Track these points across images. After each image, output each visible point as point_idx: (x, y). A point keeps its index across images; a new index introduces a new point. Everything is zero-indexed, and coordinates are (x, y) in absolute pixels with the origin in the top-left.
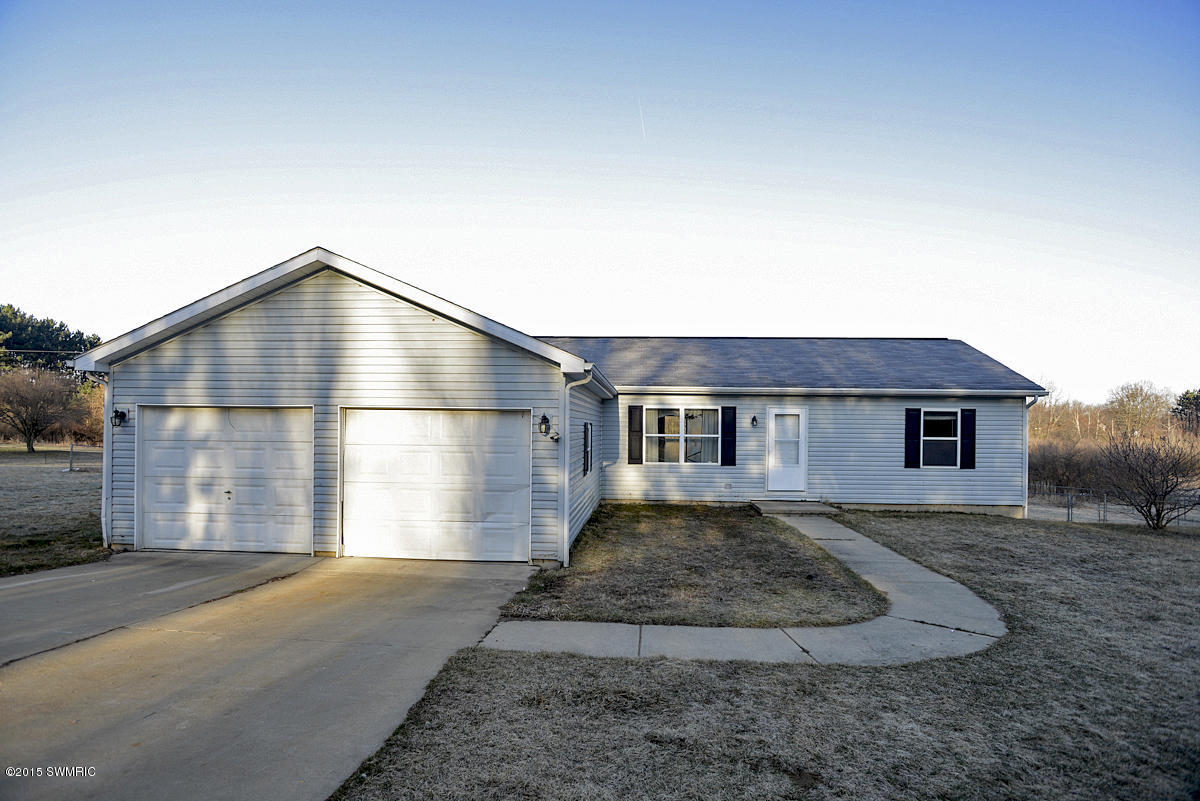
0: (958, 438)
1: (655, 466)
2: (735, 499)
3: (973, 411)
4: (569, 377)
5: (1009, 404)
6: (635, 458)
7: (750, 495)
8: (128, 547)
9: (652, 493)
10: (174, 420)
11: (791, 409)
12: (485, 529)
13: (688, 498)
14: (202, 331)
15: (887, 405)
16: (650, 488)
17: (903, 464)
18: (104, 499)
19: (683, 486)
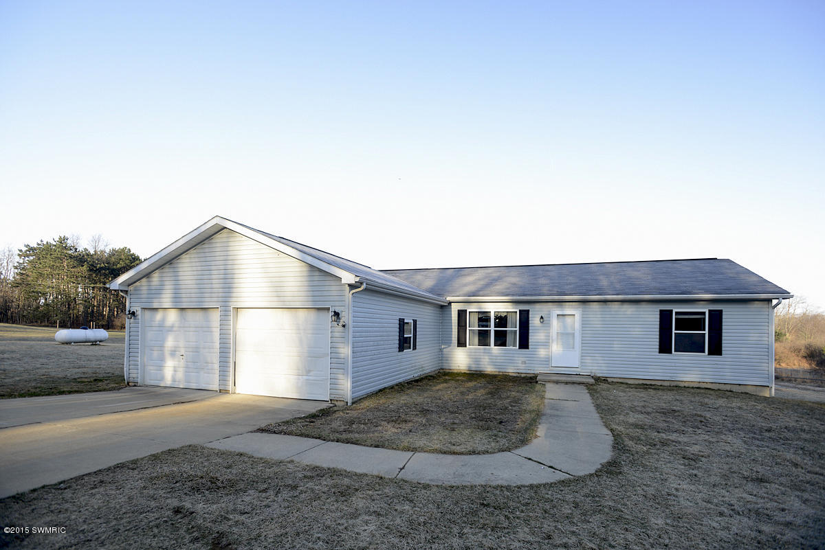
0: (706, 332)
1: (476, 349)
2: (529, 372)
3: (721, 311)
4: (352, 286)
5: (757, 305)
6: (462, 343)
7: (538, 369)
8: (136, 384)
9: (473, 366)
10: (159, 316)
11: (568, 310)
12: (307, 380)
13: (498, 370)
14: (169, 266)
15: (644, 307)
16: (472, 363)
17: (658, 350)
18: (125, 358)
19: (493, 363)
